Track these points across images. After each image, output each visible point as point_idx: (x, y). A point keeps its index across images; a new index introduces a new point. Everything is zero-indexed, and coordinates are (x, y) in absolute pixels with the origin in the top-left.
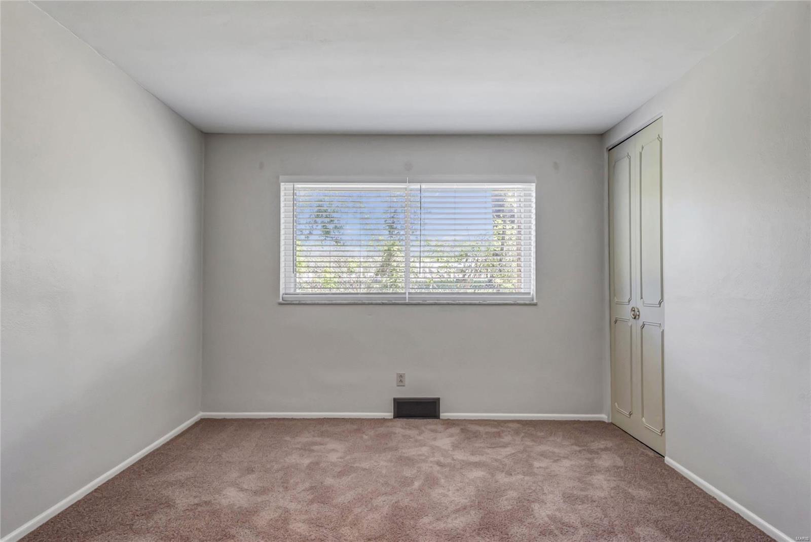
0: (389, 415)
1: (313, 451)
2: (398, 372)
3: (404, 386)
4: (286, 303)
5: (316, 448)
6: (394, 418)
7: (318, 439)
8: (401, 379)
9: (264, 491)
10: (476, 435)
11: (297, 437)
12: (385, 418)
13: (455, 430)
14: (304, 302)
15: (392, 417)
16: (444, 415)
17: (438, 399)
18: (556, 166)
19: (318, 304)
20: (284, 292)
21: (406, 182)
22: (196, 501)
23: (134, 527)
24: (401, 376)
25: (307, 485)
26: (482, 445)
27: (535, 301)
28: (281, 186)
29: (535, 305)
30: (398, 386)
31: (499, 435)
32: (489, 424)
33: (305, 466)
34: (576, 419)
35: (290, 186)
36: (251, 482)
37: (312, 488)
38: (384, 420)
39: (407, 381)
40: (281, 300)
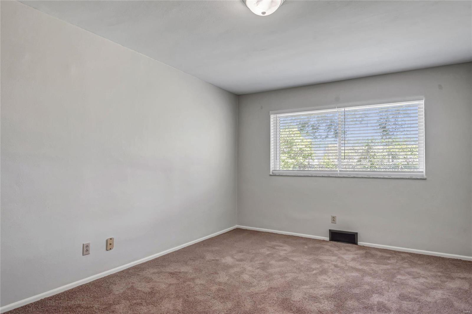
0: (327, 239)
1: (275, 249)
2: (332, 215)
3: (335, 223)
4: (274, 175)
5: (277, 248)
6: (330, 240)
7: (281, 244)
8: (334, 219)
9: (241, 260)
10: (373, 256)
11: (272, 242)
12: (325, 240)
13: (362, 252)
14: (281, 175)
15: (329, 240)
16: (360, 243)
17: (357, 233)
18: (440, 87)
19: (288, 176)
20: (273, 169)
21: (336, 108)
22: (213, 259)
23: (187, 263)
24: (334, 218)
25: (261, 262)
26: (372, 262)
27: (425, 177)
28: (271, 117)
29: (425, 179)
30: (332, 223)
31: (389, 258)
32: (388, 252)
33: (266, 254)
34: (459, 259)
35: (275, 116)
36: (239, 256)
37: (263, 263)
38: (324, 241)
39: (337, 220)
40: (271, 173)
